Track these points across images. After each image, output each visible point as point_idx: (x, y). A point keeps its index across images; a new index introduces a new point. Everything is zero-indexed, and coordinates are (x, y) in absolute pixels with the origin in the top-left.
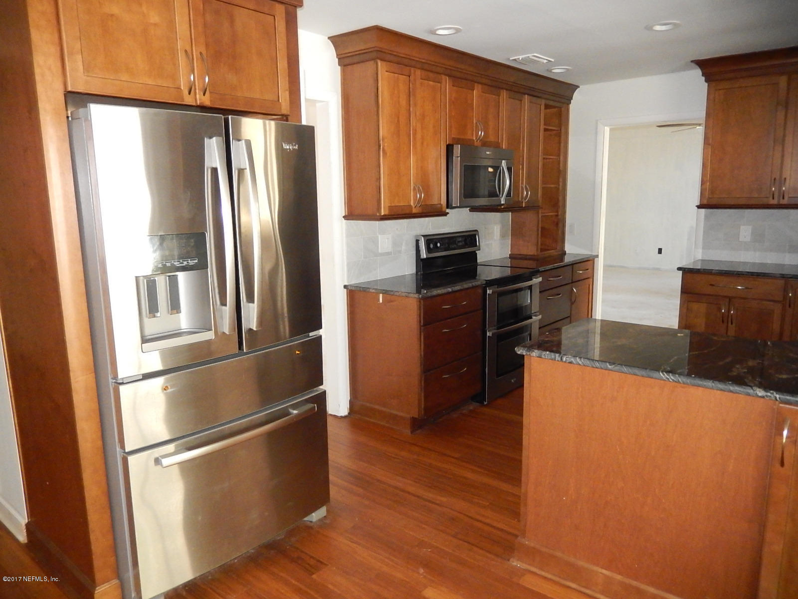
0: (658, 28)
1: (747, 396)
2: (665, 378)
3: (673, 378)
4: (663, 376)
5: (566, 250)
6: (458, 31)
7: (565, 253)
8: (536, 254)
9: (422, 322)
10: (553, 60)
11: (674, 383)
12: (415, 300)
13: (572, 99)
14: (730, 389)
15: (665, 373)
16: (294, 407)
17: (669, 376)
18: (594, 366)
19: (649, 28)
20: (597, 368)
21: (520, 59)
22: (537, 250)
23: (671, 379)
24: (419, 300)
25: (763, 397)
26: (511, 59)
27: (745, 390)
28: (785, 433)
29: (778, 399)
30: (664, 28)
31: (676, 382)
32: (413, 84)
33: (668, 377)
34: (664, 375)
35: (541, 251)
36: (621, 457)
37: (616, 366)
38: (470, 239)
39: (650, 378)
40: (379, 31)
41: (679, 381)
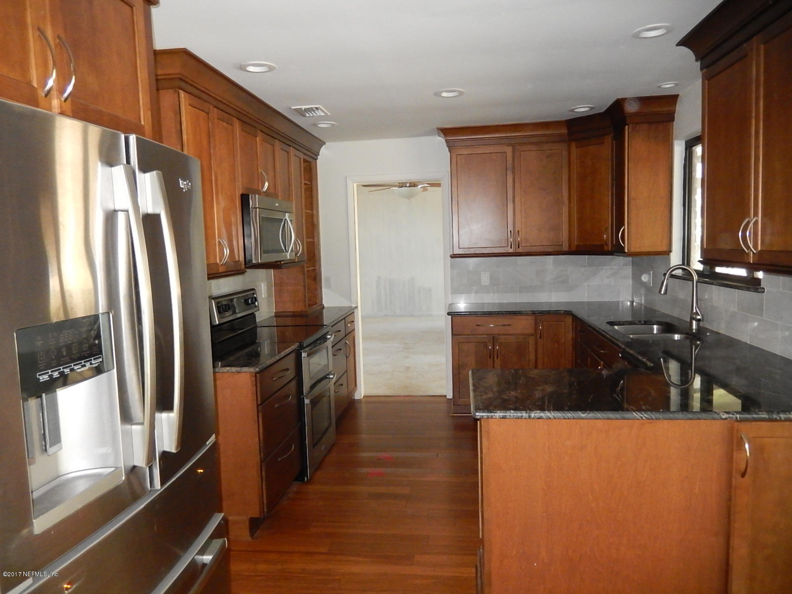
0: (445, 94)
1: (713, 421)
2: (639, 418)
3: (646, 416)
4: (637, 416)
5: (323, 303)
6: (271, 69)
7: (323, 308)
8: (304, 310)
9: (259, 399)
10: (329, 114)
11: (648, 421)
12: (248, 375)
13: (319, 155)
14: (698, 417)
15: (637, 412)
16: (202, 552)
17: (642, 414)
18: (566, 417)
19: (438, 94)
20: (569, 419)
21: (303, 109)
22: (305, 306)
23: (645, 417)
24: (254, 374)
25: (726, 419)
26: (293, 108)
27: (710, 416)
28: (747, 446)
29: (738, 418)
30: (451, 95)
31: (649, 419)
32: (212, 123)
33: (642, 416)
34: (636, 414)
35: (309, 307)
36: (594, 505)
37: (588, 413)
38: (249, 298)
39: (625, 419)
40: (185, 54)
41: (652, 417)
